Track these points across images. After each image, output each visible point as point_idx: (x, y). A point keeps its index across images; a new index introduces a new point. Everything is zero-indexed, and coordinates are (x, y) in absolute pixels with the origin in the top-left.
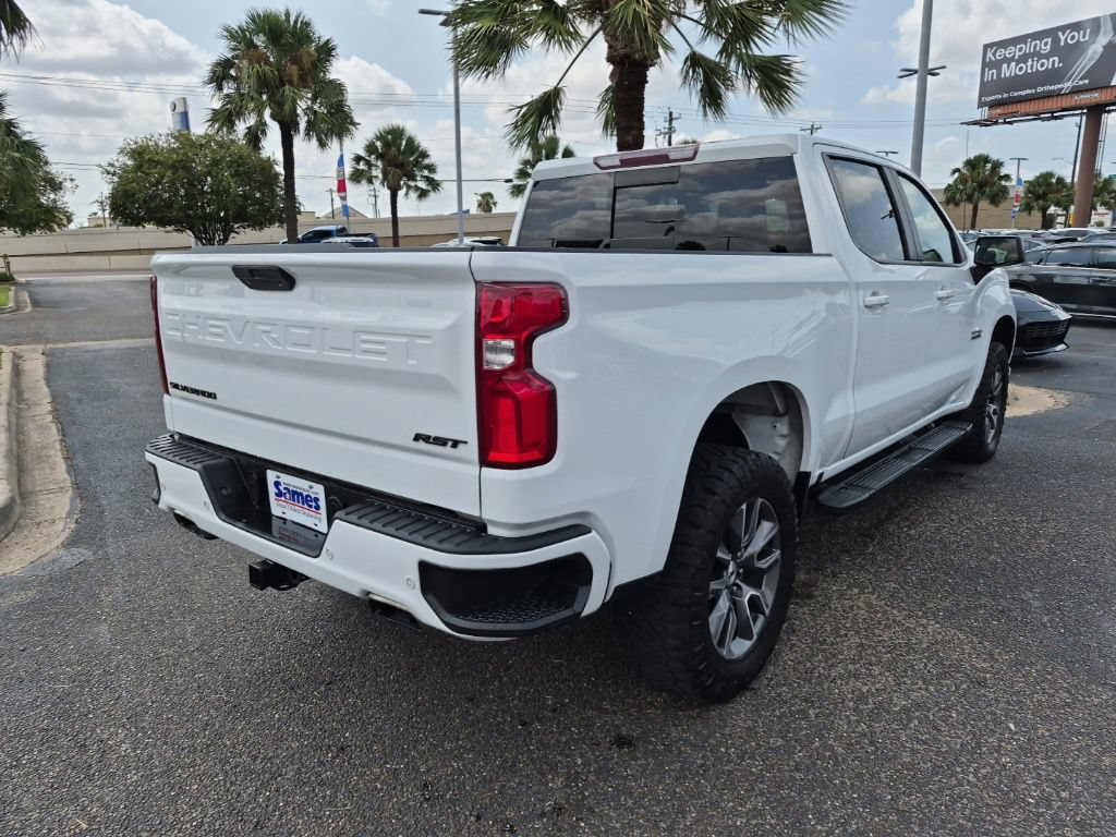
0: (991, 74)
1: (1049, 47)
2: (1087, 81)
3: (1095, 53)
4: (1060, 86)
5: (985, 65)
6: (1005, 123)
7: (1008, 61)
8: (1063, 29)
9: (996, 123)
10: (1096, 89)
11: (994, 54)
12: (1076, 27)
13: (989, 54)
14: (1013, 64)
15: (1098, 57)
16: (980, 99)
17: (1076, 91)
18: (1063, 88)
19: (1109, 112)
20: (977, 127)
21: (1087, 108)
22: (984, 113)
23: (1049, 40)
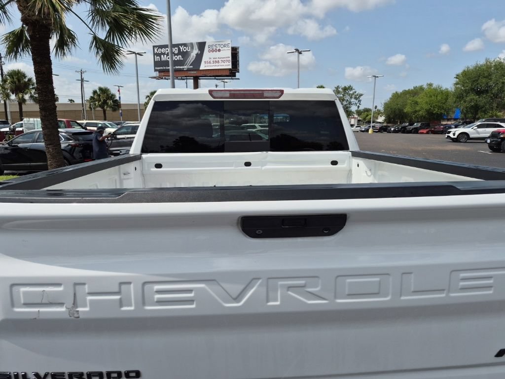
0: (157, 58)
1: (177, 51)
2: (192, 67)
3: (193, 56)
4: (183, 67)
5: (155, 54)
6: (165, 79)
7: (164, 54)
8: (181, 45)
9: (162, 78)
10: (196, 70)
11: (157, 50)
12: (185, 45)
13: (156, 50)
14: (165, 56)
15: (194, 58)
16: (155, 68)
17: (189, 70)
18: (184, 68)
19: (200, 79)
20: (155, 79)
21: (193, 77)
22: (156, 74)
23: (177, 48)
